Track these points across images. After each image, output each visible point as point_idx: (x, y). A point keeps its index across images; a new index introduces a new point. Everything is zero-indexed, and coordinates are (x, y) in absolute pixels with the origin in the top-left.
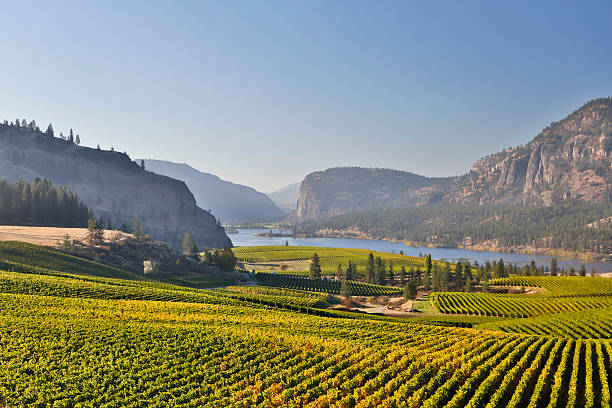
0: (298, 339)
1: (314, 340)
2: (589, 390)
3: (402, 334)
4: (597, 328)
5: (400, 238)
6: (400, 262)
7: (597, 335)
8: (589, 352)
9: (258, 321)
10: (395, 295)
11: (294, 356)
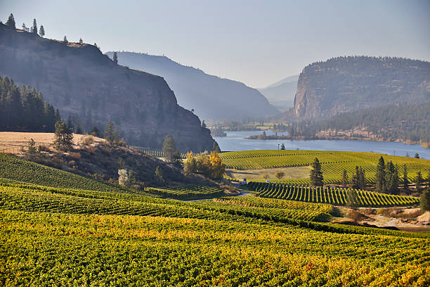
0: (298, 258)
1: (315, 259)
3: (417, 251)
5: (415, 139)
6: (415, 167)
9: (251, 238)
10: (410, 205)
11: (293, 278)
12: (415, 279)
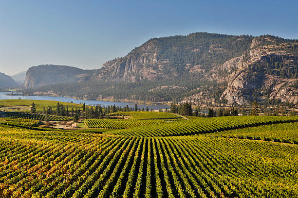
0: (25, 140)
1: (32, 141)
2: (149, 158)
3: (72, 137)
4: (153, 132)
5: (71, 96)
6: (71, 106)
7: (152, 135)
8: (149, 142)
9: (6, 133)
10: (69, 120)
11: (23, 148)
12: (71, 147)
